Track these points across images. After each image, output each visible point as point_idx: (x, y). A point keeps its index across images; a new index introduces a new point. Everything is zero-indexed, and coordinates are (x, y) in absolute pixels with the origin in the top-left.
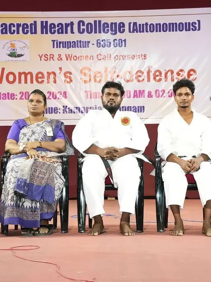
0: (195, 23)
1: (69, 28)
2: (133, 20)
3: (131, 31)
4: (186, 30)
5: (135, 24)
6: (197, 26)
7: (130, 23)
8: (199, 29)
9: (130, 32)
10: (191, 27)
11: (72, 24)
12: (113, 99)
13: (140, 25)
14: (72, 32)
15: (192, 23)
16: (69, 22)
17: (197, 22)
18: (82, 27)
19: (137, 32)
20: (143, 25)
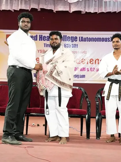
3: (80, 40)
4: (105, 41)
5: (82, 37)
6: (110, 39)
7: (80, 37)
9: (80, 41)
10: (108, 40)
13: (84, 38)
15: (108, 38)
19: (83, 41)
20: (86, 38)
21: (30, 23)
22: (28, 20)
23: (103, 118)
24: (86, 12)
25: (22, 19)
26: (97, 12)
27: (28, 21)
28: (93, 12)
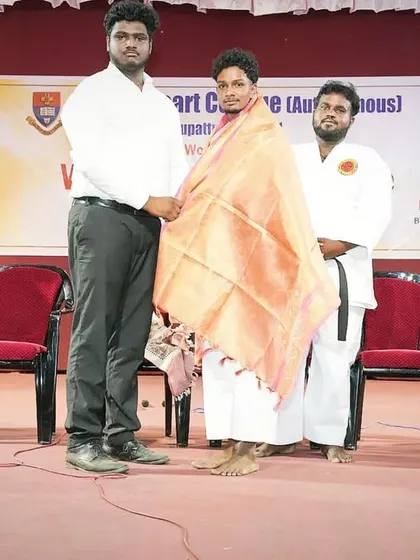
0: (394, 101)
1: (192, 104)
2: (293, 94)
3: (291, 109)
4: (379, 111)
5: (297, 99)
6: (396, 104)
7: (289, 98)
8: (399, 110)
9: (289, 111)
10: (387, 106)
11: (197, 97)
12: (332, 117)
13: (305, 101)
14: (197, 110)
15: (389, 100)
16: (191, 94)
17: (396, 99)
18: (213, 103)
19: (300, 112)
20: (310, 100)
21: (145, 39)
22: (138, 28)
23: (368, 378)
24: (311, 9)
25: (117, 24)
26: (349, 9)
27: (138, 32)
28: (337, 6)
